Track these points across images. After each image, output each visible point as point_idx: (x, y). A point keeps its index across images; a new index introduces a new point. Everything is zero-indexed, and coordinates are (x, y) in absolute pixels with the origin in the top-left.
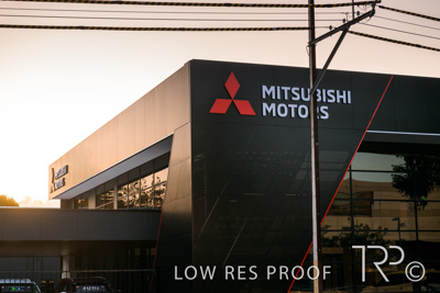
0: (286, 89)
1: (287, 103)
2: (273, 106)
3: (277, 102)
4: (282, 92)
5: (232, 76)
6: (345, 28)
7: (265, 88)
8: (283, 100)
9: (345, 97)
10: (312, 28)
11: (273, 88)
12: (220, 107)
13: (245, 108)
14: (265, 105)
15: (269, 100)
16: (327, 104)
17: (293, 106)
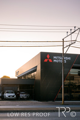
0: (58, 57)
1: (58, 60)
2: (56, 60)
3: (56, 59)
4: (57, 58)
5: (48, 55)
6: (70, 46)
7: (54, 57)
8: (57, 59)
9: (69, 58)
10: (63, 46)
11: (56, 57)
12: (46, 60)
13: (50, 61)
14: (54, 60)
15: (55, 59)
16: (66, 60)
17: (59, 60)
